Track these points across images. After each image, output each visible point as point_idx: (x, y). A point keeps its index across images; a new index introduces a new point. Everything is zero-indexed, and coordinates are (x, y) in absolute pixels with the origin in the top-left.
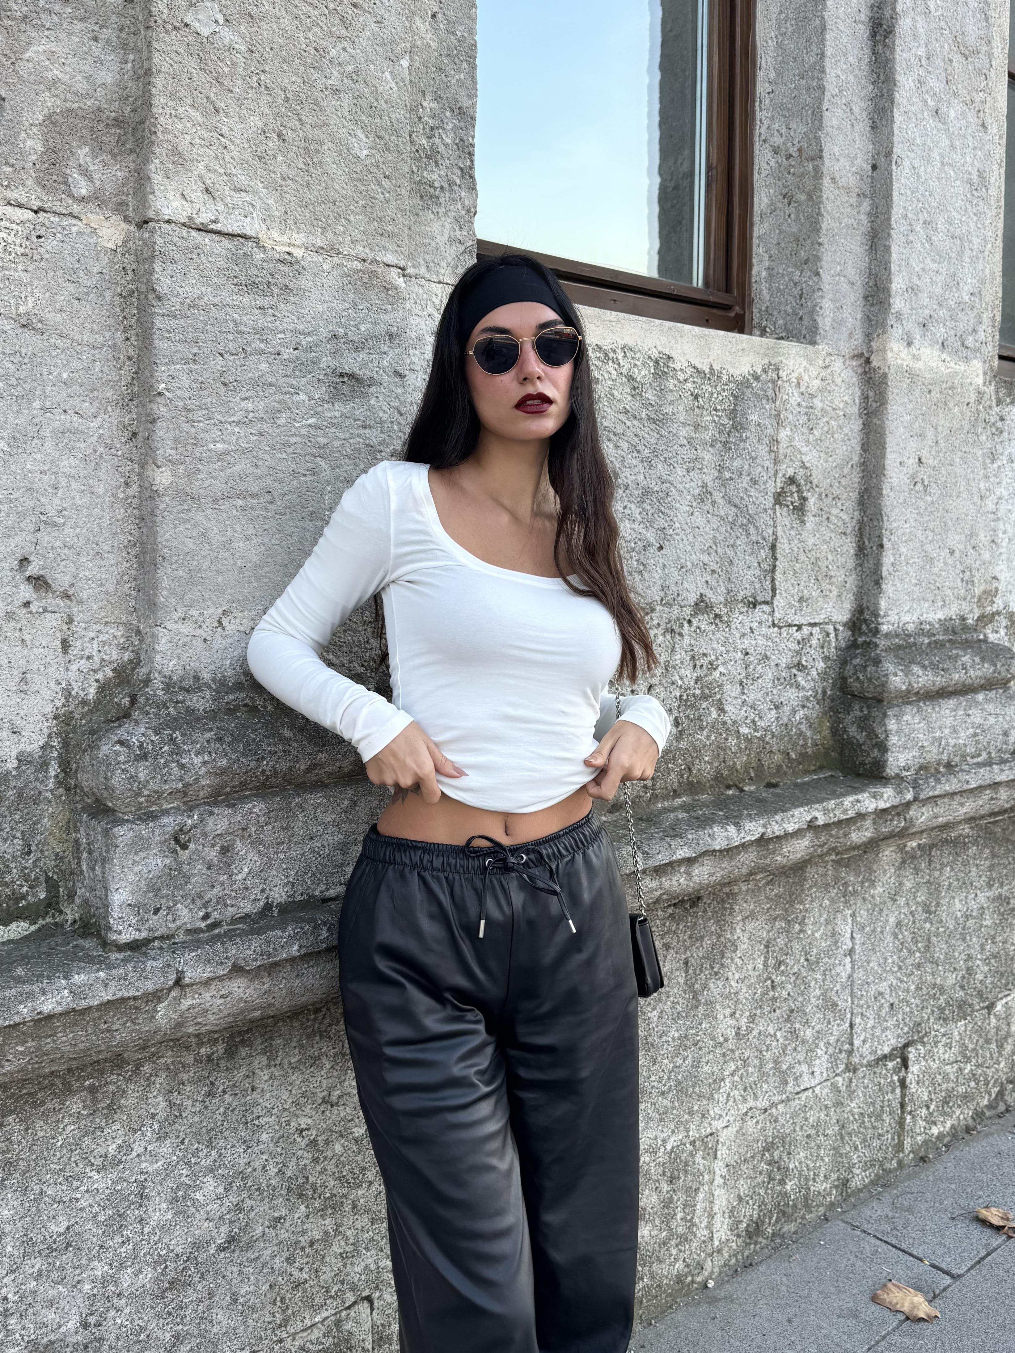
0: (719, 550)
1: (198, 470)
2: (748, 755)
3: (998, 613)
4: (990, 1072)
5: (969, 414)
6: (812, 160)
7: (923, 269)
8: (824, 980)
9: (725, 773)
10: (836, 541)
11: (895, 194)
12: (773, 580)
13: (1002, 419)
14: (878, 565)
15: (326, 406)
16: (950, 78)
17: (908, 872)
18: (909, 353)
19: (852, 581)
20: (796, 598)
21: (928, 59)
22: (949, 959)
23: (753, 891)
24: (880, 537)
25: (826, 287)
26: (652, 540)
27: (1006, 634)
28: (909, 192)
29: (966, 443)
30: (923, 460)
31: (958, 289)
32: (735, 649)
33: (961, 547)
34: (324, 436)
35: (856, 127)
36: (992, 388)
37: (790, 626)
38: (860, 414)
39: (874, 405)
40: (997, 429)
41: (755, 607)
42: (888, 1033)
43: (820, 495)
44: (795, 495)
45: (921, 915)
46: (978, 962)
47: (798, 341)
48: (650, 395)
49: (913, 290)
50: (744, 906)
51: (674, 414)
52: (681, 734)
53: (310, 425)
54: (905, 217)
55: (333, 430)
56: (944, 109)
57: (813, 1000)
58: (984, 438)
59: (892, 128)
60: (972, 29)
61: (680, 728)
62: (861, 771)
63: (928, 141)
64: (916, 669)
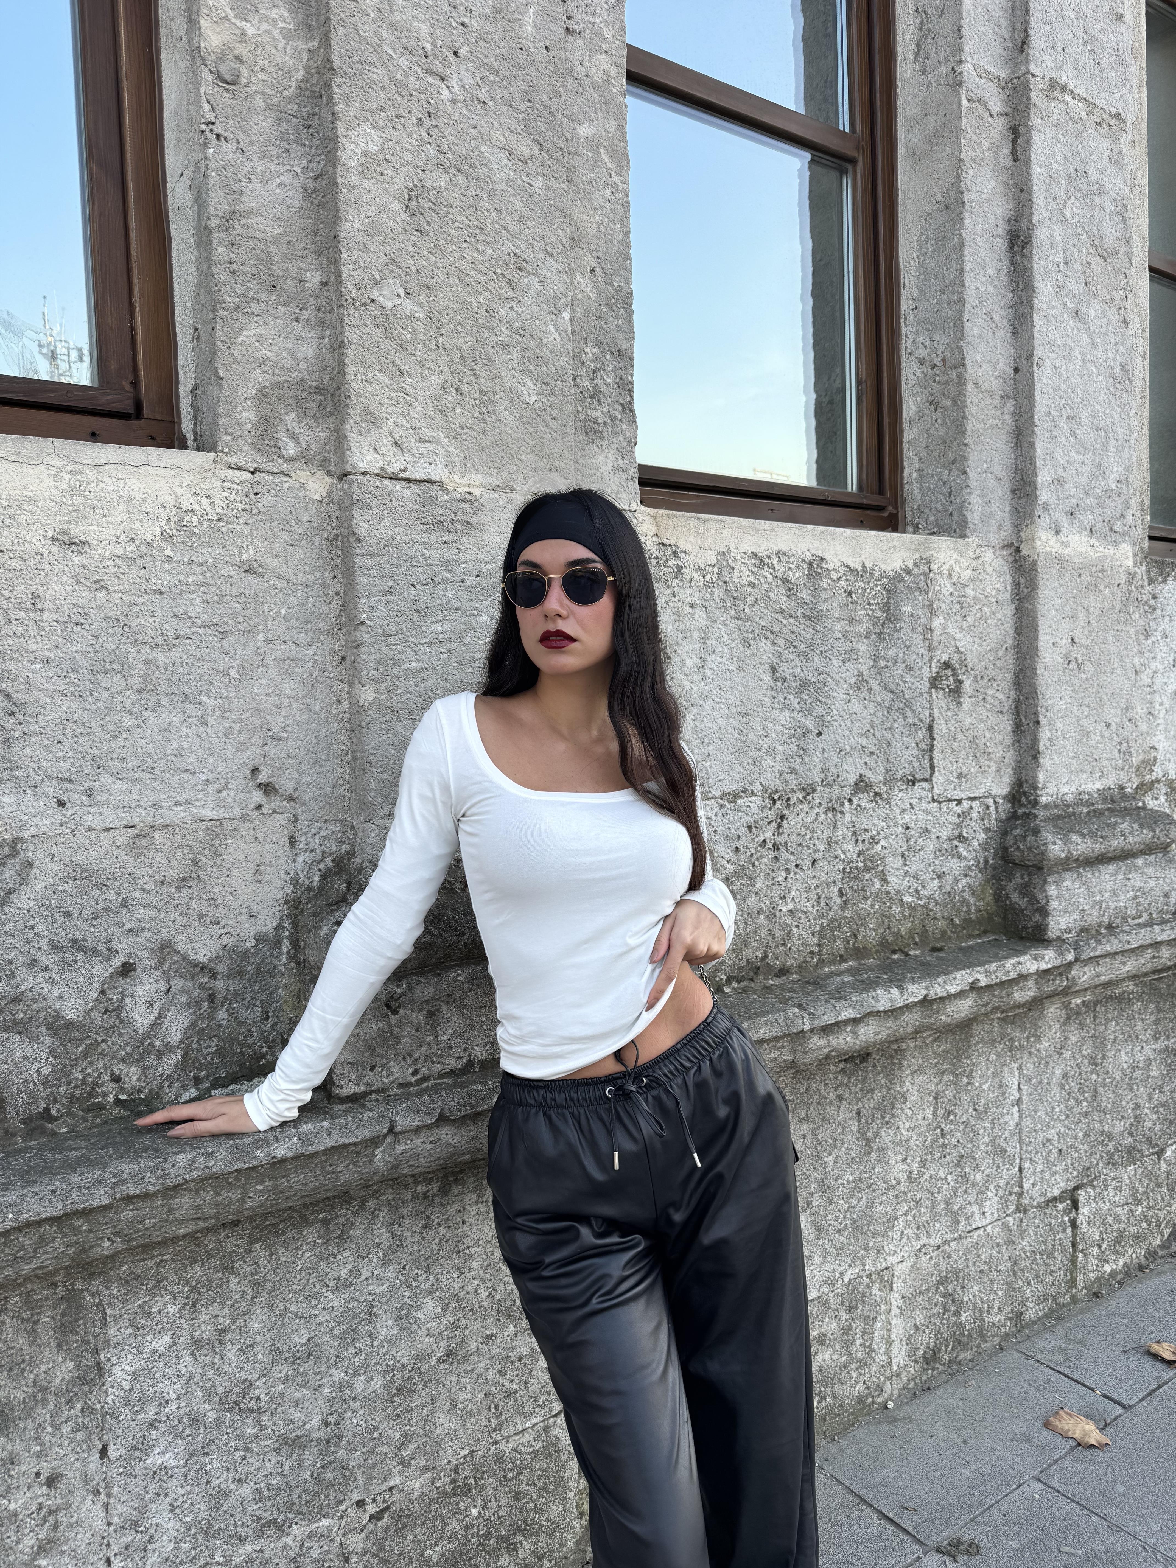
0: (877, 733)
1: (397, 686)
2: (913, 922)
3: (1158, 781)
4: (1161, 1214)
5: (1120, 594)
6: (956, 368)
7: (1068, 462)
8: (992, 1129)
9: (890, 939)
10: (993, 720)
11: (1037, 394)
12: (931, 759)
13: (1155, 597)
14: (1035, 740)
16: (1090, 280)
17: (1074, 1027)
18: (1057, 540)
19: (1010, 756)
20: (955, 774)
21: (1067, 264)
22: (1117, 1108)
23: (921, 1047)
24: (1036, 714)
25: (973, 484)
26: (811, 727)
27: (1166, 801)
28: (1051, 391)
29: (1119, 622)
30: (1076, 640)
31: (1104, 478)
32: (896, 825)
33: (1118, 720)
35: (998, 334)
36: (1144, 568)
37: (950, 800)
38: (1012, 600)
39: (1026, 591)
40: (1150, 607)
41: (914, 784)
42: (1057, 1177)
43: (976, 677)
44: (951, 678)
45: (1087, 1067)
46: (1146, 1111)
47: (950, 536)
48: (805, 595)
49: (1059, 481)
50: (912, 1061)
51: (828, 610)
52: (845, 904)
54: (1048, 414)
56: (1084, 310)
57: (982, 1147)
58: (1137, 616)
59: (1032, 332)
60: (1110, 233)
61: (844, 898)
62: (1024, 934)
63: (1069, 342)
64: (1075, 837)
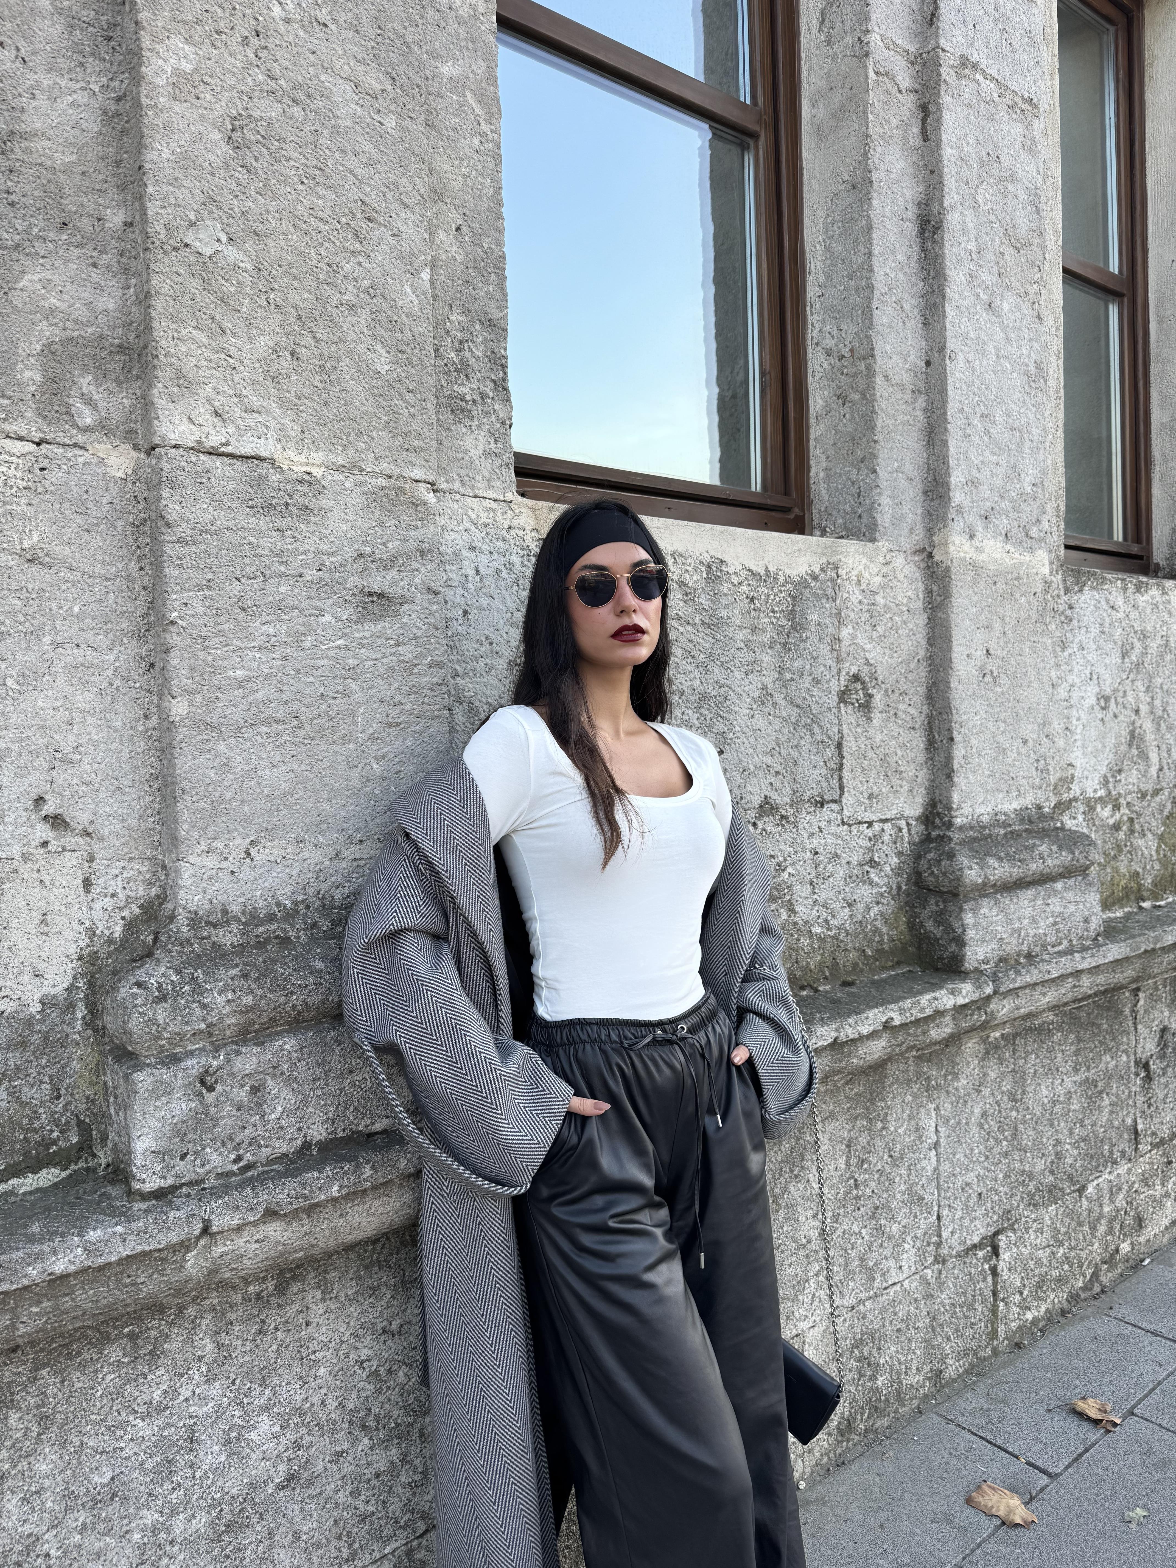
0: (782, 751)
1: (217, 698)
2: (822, 955)
3: (1075, 799)
4: (1083, 1254)
5: (1036, 603)
6: (864, 359)
7: (982, 462)
8: (909, 1175)
9: (798, 975)
10: (905, 736)
11: (950, 388)
12: (840, 778)
13: (1071, 607)
14: (949, 759)
15: (354, 627)
16: (1003, 271)
17: (993, 1062)
18: (972, 545)
19: (923, 775)
20: (866, 795)
21: (979, 252)
22: (1038, 1145)
23: (832, 1091)
24: (950, 730)
25: (884, 484)
27: (1084, 820)
28: (964, 386)
29: (1035, 633)
30: (992, 651)
31: (1019, 480)
32: (804, 850)
33: (1035, 736)
34: (355, 657)
35: (908, 324)
36: (1060, 577)
37: (860, 823)
38: (925, 609)
39: (939, 599)
40: (1067, 617)
41: (822, 806)
42: (977, 1223)
43: (886, 691)
44: (861, 692)
45: (1006, 1104)
46: (1067, 1146)
47: (858, 539)
48: (703, 600)
49: (973, 483)
50: (823, 1107)
51: (729, 618)
53: (339, 647)
54: (961, 411)
55: (363, 651)
56: (997, 302)
57: (898, 1196)
58: (1054, 627)
59: (944, 323)
60: (1024, 223)
62: (940, 965)
63: (982, 334)
64: (991, 861)
